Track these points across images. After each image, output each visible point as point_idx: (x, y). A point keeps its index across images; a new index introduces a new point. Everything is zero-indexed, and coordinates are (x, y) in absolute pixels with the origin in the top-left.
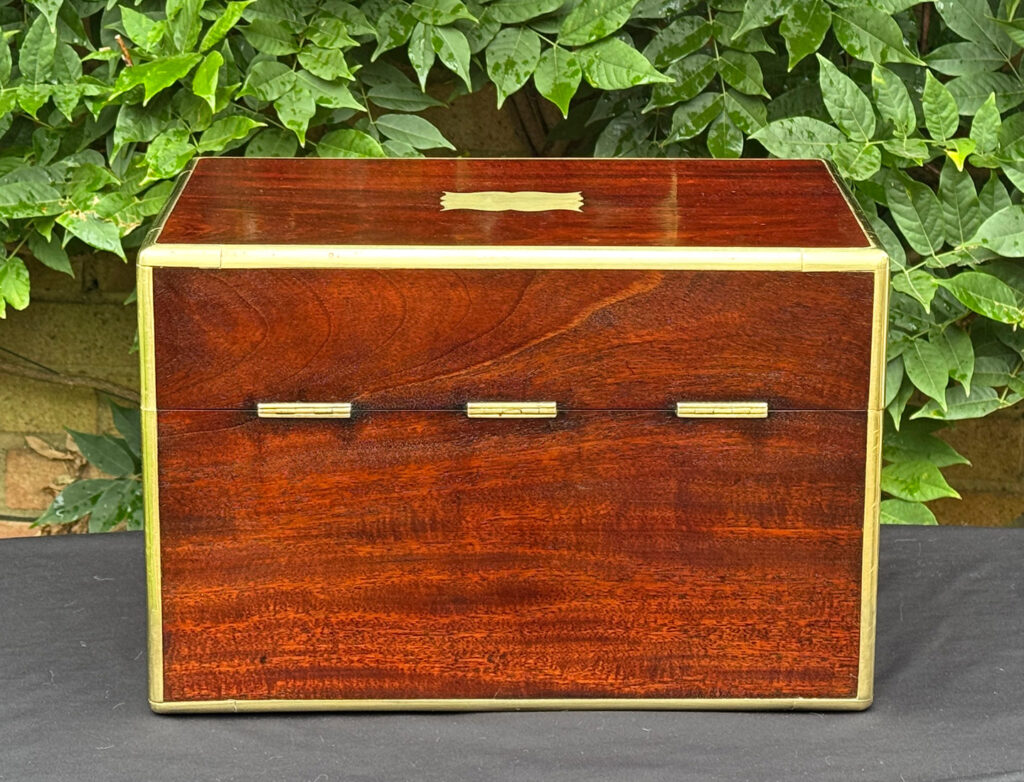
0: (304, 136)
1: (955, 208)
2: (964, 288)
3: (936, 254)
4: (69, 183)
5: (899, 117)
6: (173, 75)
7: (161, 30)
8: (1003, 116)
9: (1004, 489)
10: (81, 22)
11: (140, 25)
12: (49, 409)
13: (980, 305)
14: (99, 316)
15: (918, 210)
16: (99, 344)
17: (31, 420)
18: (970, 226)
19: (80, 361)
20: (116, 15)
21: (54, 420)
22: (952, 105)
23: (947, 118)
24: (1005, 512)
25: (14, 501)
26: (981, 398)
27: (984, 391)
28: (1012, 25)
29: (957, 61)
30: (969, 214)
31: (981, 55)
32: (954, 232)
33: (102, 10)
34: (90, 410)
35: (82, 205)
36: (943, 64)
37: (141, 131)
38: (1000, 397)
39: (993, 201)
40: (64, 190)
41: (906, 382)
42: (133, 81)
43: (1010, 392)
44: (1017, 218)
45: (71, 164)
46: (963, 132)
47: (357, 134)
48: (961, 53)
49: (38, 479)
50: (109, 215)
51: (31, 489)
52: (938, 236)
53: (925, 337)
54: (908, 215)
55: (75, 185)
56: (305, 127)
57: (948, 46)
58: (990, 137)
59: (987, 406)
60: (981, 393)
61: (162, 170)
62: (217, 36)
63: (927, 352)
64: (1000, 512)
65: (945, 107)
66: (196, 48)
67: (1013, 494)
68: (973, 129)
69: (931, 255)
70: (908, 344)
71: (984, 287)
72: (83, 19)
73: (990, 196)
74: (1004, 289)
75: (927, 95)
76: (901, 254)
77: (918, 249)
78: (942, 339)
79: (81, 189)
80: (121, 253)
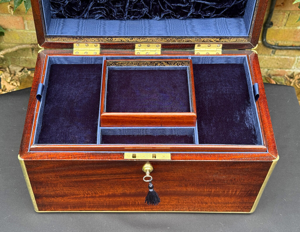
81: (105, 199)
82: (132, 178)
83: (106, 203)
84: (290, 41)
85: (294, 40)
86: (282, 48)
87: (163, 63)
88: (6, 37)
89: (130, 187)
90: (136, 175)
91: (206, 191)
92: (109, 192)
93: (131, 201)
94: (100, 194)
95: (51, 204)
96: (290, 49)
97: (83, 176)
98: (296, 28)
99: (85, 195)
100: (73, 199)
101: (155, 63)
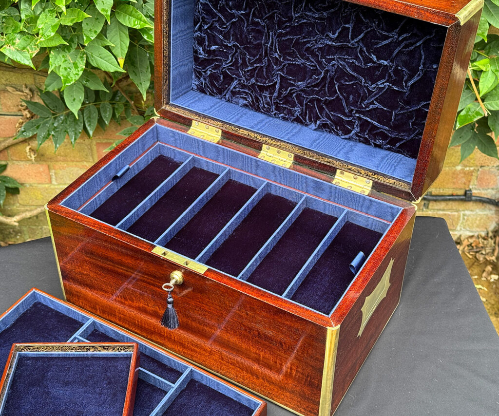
0: (109, 18)
4: (4, 25)
12: (14, 75)
17: (7, 80)
21: (16, 79)
25: (6, 109)
34: (30, 76)
35: (11, 42)
45: (3, 15)
47: (133, 9)
49: (14, 101)
50: (24, 48)
51: (11, 105)
55: (7, 28)
56: (109, 13)
61: (45, 35)
79: (10, 32)
80: (32, 66)
84: (448, 188)
85: (454, 187)
86: (438, 198)
88: (22, 197)
96: (450, 200)
98: (454, 169)
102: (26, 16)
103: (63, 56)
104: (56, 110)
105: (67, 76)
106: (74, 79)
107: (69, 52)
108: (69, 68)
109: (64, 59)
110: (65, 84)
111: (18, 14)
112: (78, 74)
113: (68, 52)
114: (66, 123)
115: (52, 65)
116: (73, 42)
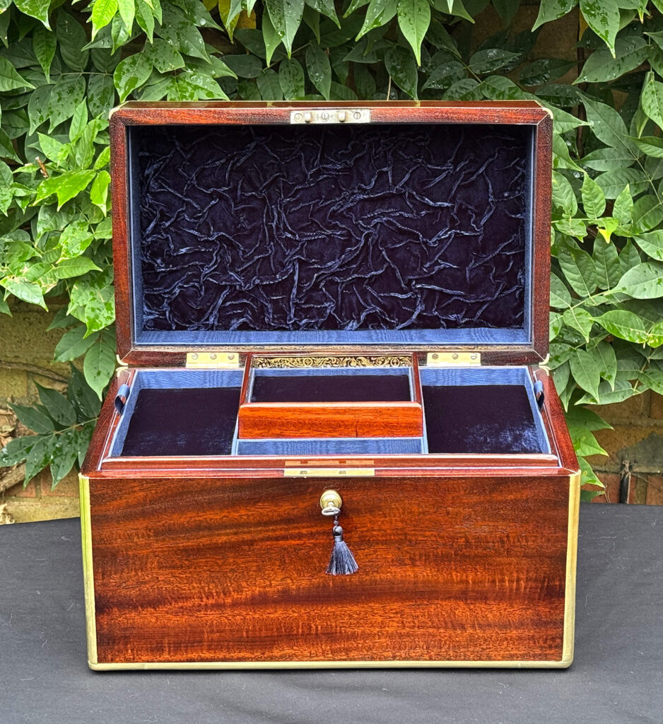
1: (603, 264)
2: (609, 321)
3: (591, 295)
4: (7, 253)
5: (566, 204)
6: (76, 188)
7: (67, 151)
8: (635, 199)
9: (631, 423)
10: (11, 143)
11: (52, 146)
13: (621, 333)
14: (27, 320)
15: (579, 267)
16: (27, 338)
18: (613, 276)
19: (15, 350)
20: (35, 138)
22: (601, 195)
23: (598, 204)
24: (632, 438)
26: (621, 388)
27: (623, 384)
28: (641, 140)
29: (603, 161)
30: (613, 268)
31: (619, 157)
32: (603, 280)
33: (25, 134)
35: (16, 271)
36: (594, 163)
37: (56, 223)
38: (633, 387)
39: (628, 258)
40: (3, 258)
41: (571, 380)
42: (49, 191)
43: (640, 384)
44: (645, 272)
45: (7, 240)
46: (608, 213)
48: (606, 156)
50: (35, 279)
52: (593, 283)
53: (583, 348)
54: (574, 271)
55: (11, 256)
57: (597, 151)
58: (625, 214)
59: (625, 394)
60: (621, 386)
61: (71, 252)
62: (106, 160)
63: (586, 359)
64: (628, 438)
65: (596, 197)
66: (91, 167)
67: (636, 426)
68: (615, 209)
69: (588, 297)
70: (572, 352)
71: (623, 320)
72: (12, 140)
73: (627, 256)
74: (636, 319)
75: (585, 189)
76: (568, 296)
77: (579, 292)
78: (595, 350)
79: (15, 260)
80: (44, 305)
81: (244, 613)
82: (300, 536)
83: (247, 632)
87: (360, 360)
89: (298, 570)
90: (309, 524)
91: (455, 581)
92: (254, 588)
93: (301, 623)
94: (235, 596)
95: (128, 633)
97: (202, 530)
99: (201, 598)
100: (176, 614)
101: (346, 359)
102: (44, 229)
103: (91, 293)
104: (63, 421)
105: (94, 319)
106: (104, 324)
107: (100, 289)
108: (98, 309)
109: (92, 297)
110: (90, 329)
111: (29, 240)
112: (111, 318)
113: (98, 288)
114: (76, 443)
115: (73, 304)
116: (108, 275)
